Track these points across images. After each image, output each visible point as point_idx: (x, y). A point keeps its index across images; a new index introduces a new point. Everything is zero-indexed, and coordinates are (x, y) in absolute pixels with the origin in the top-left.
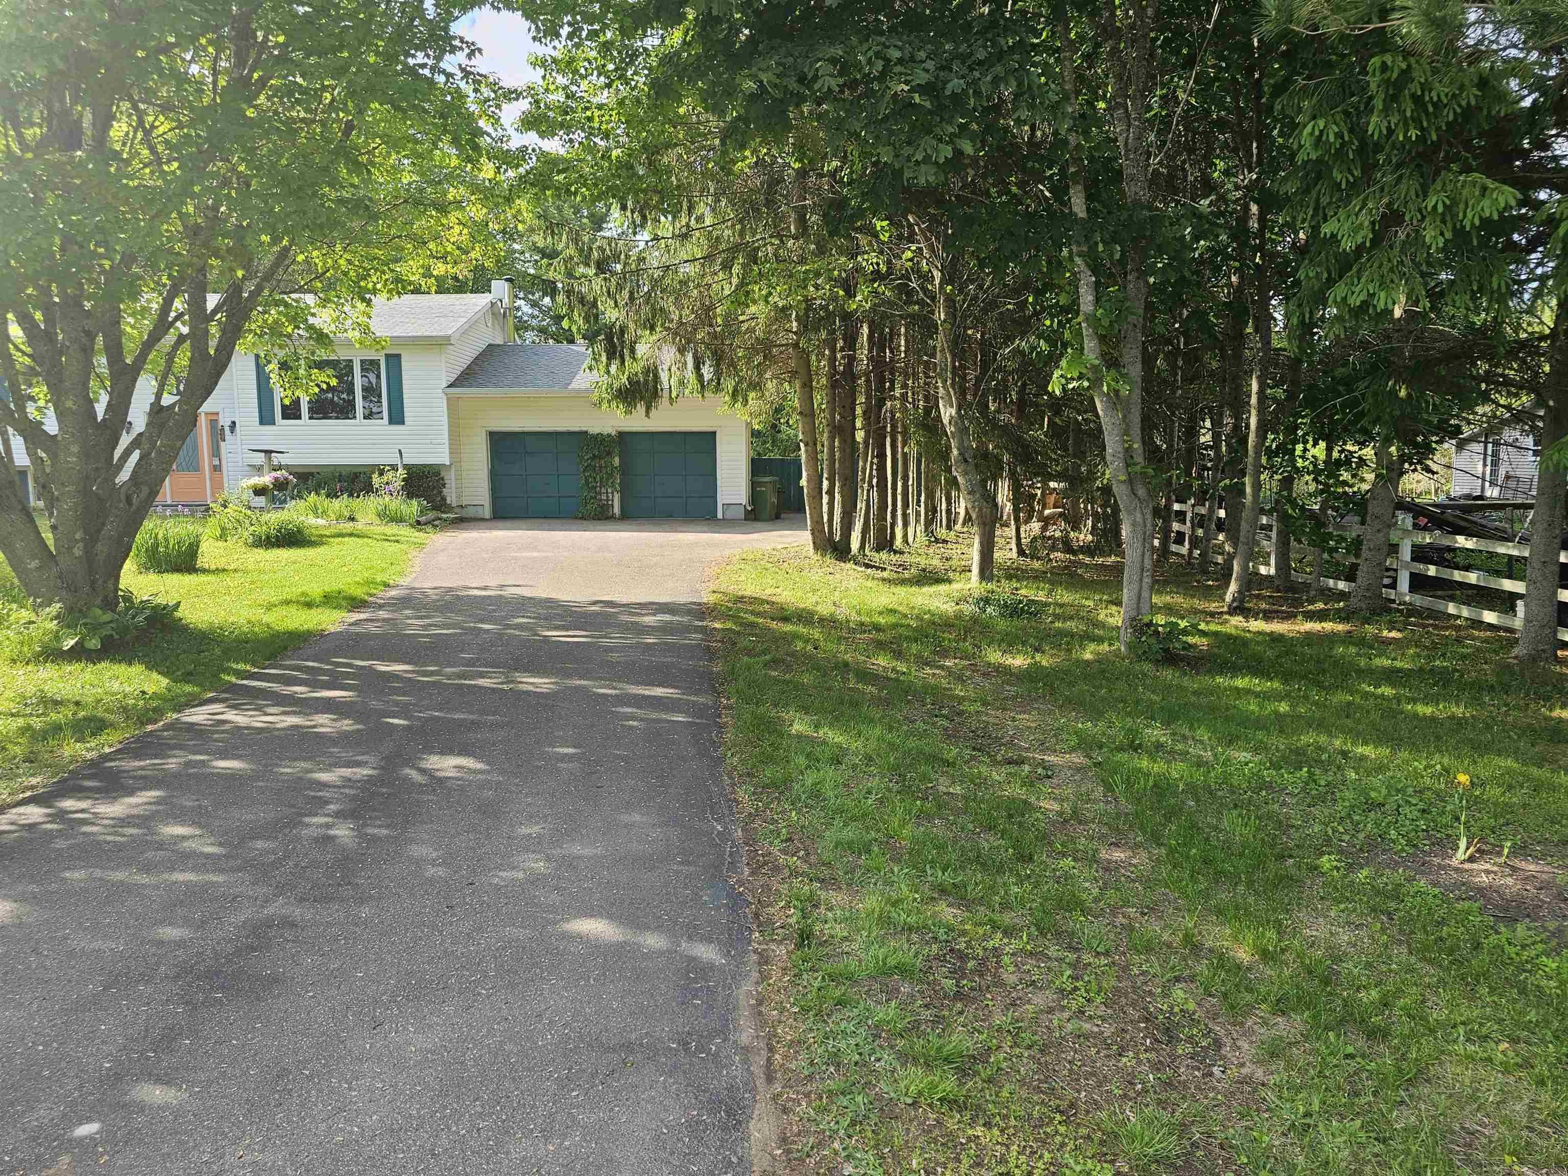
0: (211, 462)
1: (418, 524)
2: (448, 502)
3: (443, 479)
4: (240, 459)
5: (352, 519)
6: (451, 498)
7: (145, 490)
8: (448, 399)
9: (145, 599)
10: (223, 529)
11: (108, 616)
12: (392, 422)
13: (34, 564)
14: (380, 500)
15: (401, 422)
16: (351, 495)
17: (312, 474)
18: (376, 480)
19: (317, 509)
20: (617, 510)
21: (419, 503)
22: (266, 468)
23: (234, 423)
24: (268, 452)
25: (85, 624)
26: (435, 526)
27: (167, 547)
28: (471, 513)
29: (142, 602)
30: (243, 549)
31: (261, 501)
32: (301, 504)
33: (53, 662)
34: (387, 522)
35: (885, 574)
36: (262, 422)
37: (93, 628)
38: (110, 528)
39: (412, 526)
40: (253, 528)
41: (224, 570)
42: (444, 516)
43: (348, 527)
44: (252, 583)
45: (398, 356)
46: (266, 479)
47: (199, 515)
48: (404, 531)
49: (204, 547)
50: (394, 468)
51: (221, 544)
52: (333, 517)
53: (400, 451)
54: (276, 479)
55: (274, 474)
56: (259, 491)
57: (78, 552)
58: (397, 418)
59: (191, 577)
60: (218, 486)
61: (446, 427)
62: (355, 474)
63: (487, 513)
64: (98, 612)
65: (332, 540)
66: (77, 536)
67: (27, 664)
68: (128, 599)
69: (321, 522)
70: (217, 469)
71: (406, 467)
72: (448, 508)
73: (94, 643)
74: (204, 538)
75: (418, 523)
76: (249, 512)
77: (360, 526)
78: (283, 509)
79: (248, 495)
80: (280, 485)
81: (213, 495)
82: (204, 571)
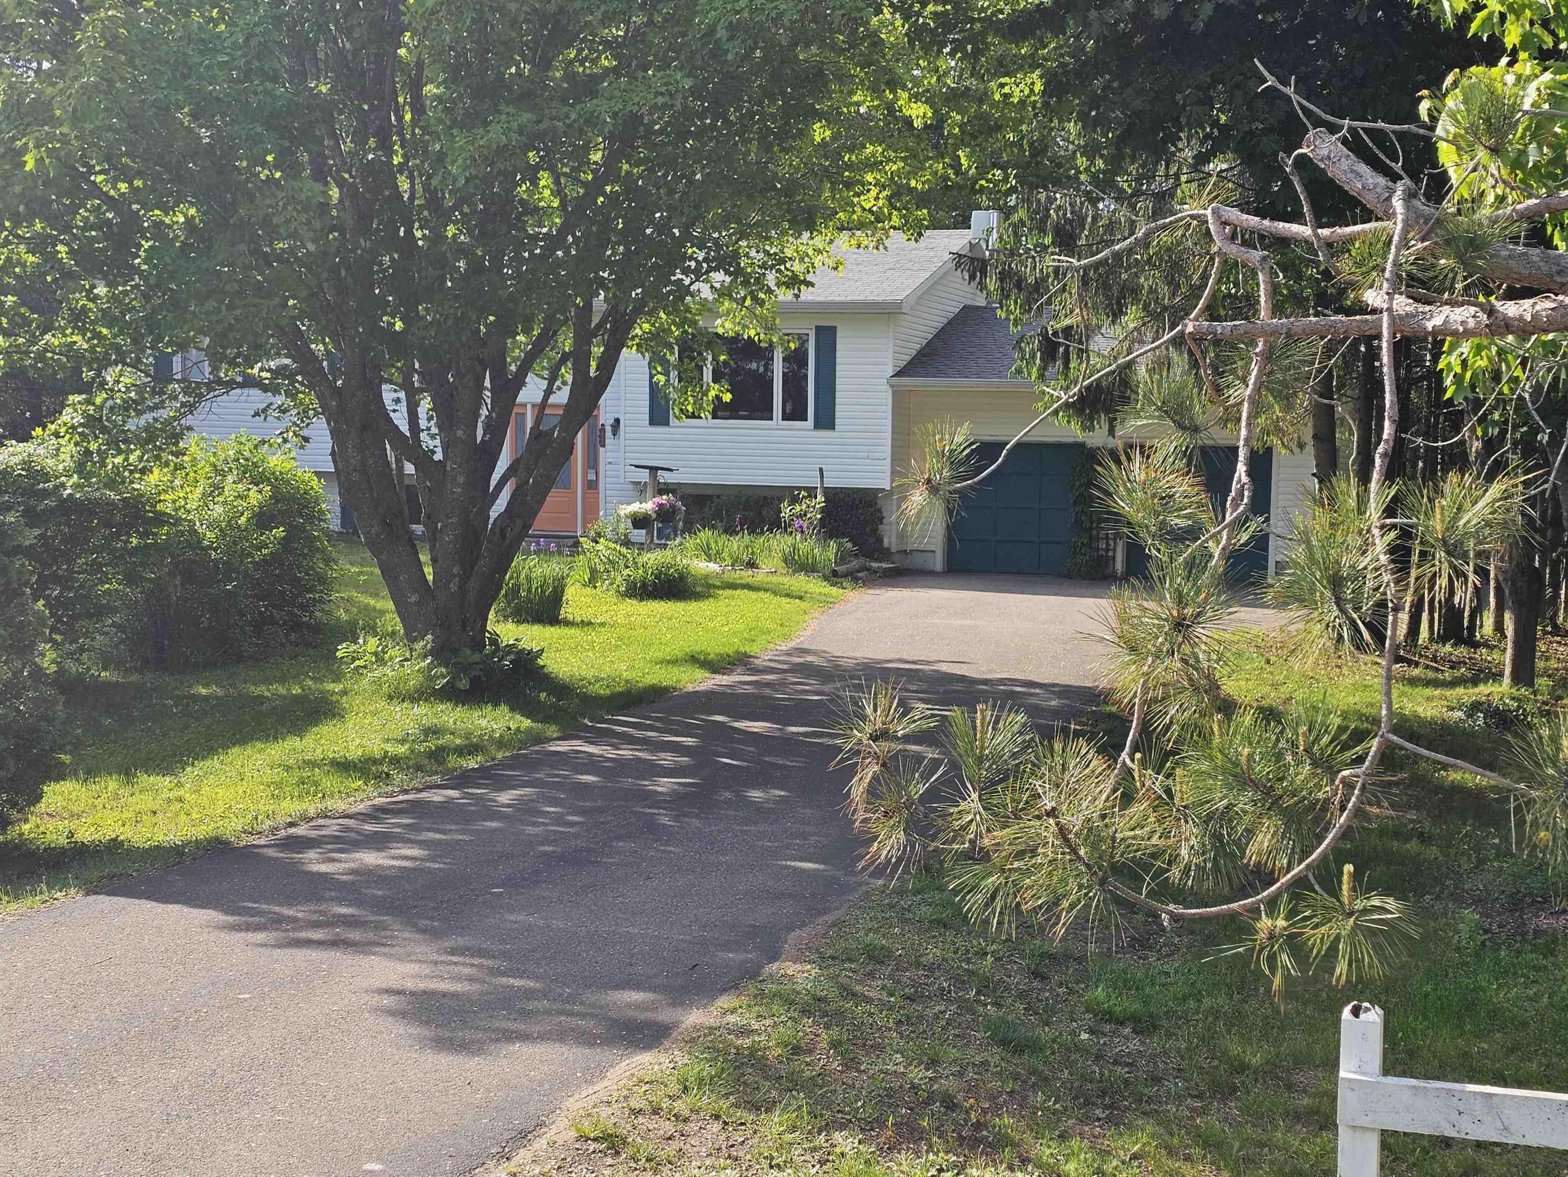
0: (585, 475)
1: (834, 577)
2: (886, 545)
3: (880, 510)
4: (622, 473)
5: (752, 565)
6: (890, 541)
7: (519, 523)
8: (893, 392)
9: (511, 642)
10: (593, 571)
11: (477, 657)
12: (818, 426)
13: (413, 599)
14: (789, 540)
15: (831, 426)
16: (752, 531)
17: (709, 498)
18: (786, 511)
19: (709, 548)
20: (1119, 566)
21: (840, 545)
22: (650, 490)
23: (617, 421)
24: (653, 470)
25: (456, 663)
26: (856, 580)
27: (529, 591)
28: (918, 561)
29: (507, 646)
30: (615, 600)
31: (639, 535)
32: (691, 542)
33: (426, 700)
34: (795, 572)
35: (1416, 672)
36: (653, 422)
37: (465, 668)
38: (483, 565)
39: (825, 578)
40: (627, 572)
41: (590, 623)
42: (875, 565)
43: (746, 576)
44: (620, 639)
45: (833, 330)
46: (648, 506)
47: (566, 551)
48: (815, 586)
49: (571, 593)
50: (811, 492)
51: (589, 590)
52: (729, 561)
53: (821, 470)
54: (661, 506)
55: (657, 500)
56: (640, 521)
57: (453, 587)
58: (826, 421)
59: (552, 629)
60: (591, 512)
61: (889, 436)
62: (765, 498)
63: (938, 562)
64: (468, 652)
65: (721, 592)
66: (455, 571)
67: (403, 701)
68: (494, 642)
69: (713, 567)
70: (592, 486)
71: (827, 491)
72: (884, 554)
73: (464, 684)
74: (569, 581)
75: (835, 573)
76: (624, 550)
77: (759, 576)
78: (665, 546)
79: (625, 526)
80: (665, 515)
81: (584, 527)
82: (567, 623)
